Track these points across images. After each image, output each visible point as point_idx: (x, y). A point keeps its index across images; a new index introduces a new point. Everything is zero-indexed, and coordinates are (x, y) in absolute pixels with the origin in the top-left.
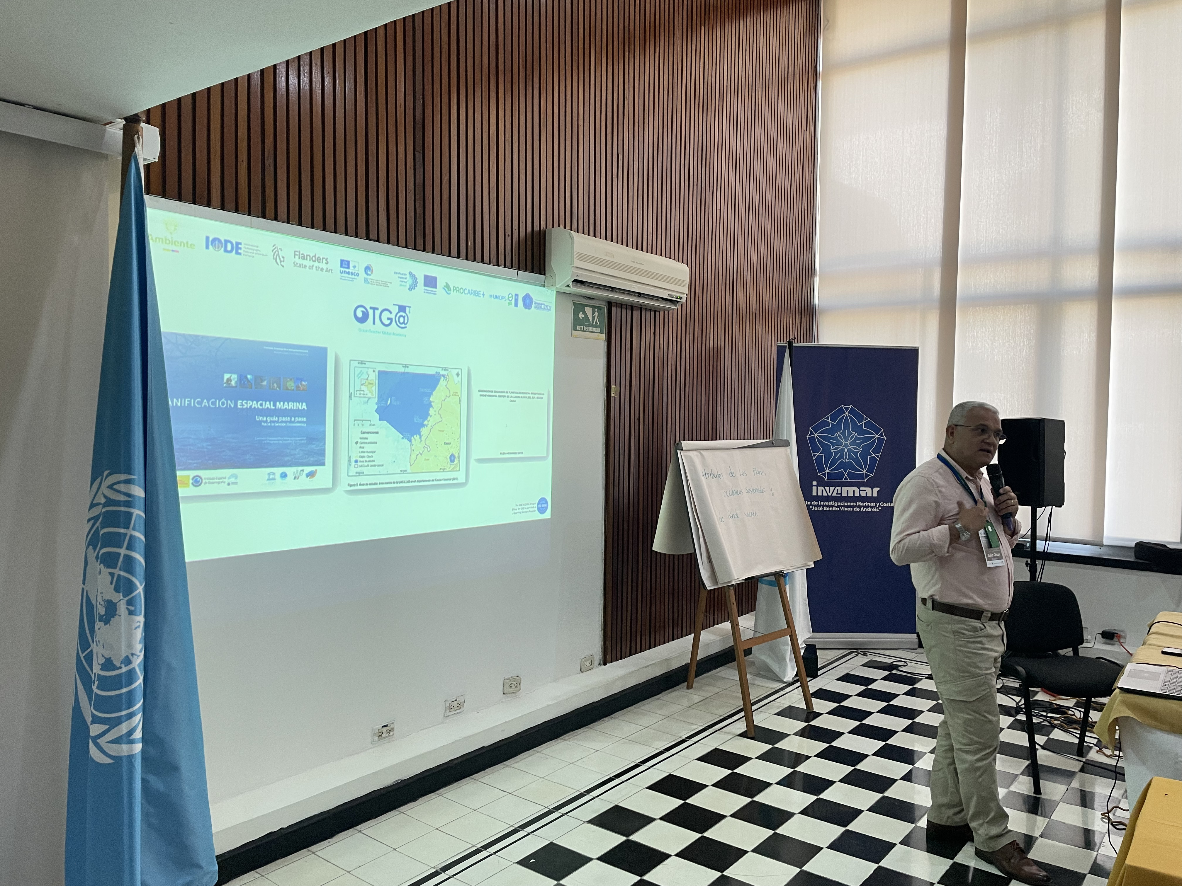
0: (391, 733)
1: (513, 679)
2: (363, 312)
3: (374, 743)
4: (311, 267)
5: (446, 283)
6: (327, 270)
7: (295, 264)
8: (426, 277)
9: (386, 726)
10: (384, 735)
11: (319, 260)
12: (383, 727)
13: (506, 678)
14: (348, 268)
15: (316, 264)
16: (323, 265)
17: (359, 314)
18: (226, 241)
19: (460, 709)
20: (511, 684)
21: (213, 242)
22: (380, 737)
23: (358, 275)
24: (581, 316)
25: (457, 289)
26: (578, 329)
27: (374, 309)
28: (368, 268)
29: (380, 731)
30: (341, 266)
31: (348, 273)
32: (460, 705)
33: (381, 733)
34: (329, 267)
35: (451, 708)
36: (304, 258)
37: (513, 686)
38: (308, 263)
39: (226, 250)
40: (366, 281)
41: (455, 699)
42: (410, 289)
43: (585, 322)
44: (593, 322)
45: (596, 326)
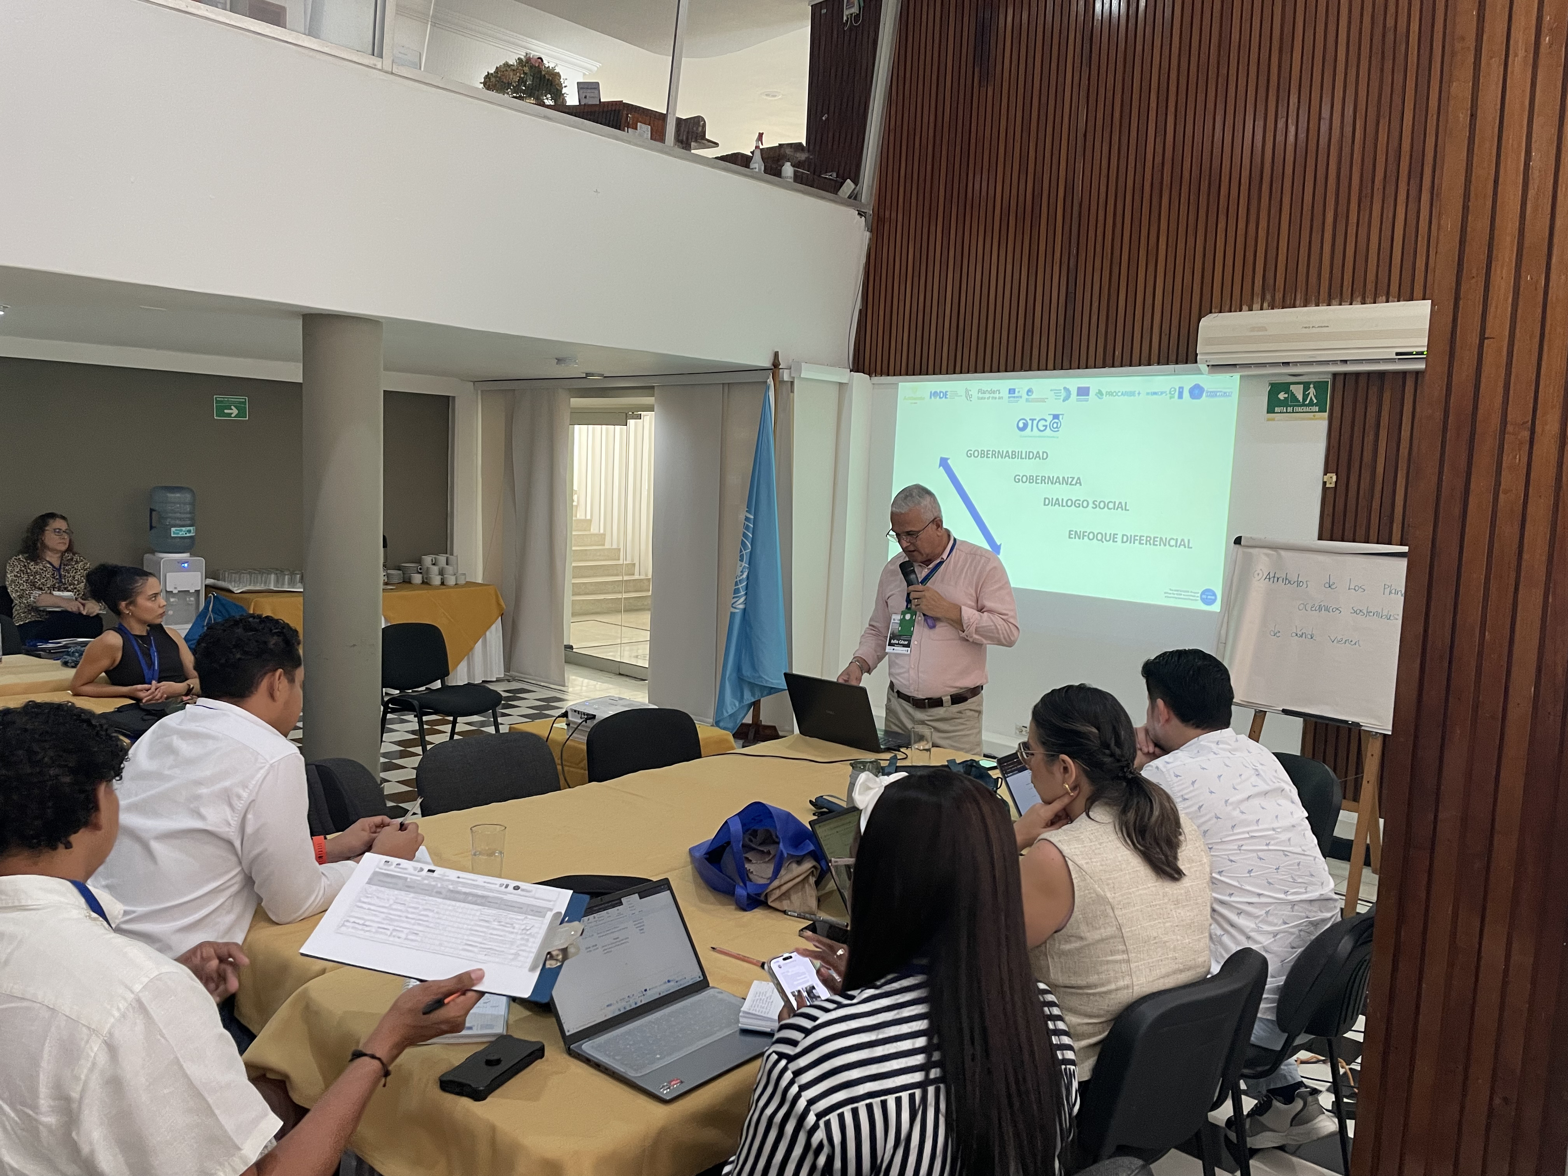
2: (1024, 423)
4: (988, 398)
5: (1099, 390)
6: (999, 398)
7: (979, 398)
8: (1079, 388)
11: (994, 392)
14: (1014, 393)
15: (992, 395)
16: (997, 395)
17: (1021, 425)
18: (940, 392)
21: (935, 394)
23: (1021, 397)
24: (1283, 396)
25: (1110, 394)
26: (1276, 411)
27: (1033, 420)
28: (1029, 391)
30: (1009, 393)
31: (1014, 397)
34: (1001, 395)
36: (984, 393)
38: (987, 395)
39: (940, 398)
40: (1027, 400)
42: (1064, 401)
43: (1292, 402)
44: (1305, 399)
45: (1311, 404)
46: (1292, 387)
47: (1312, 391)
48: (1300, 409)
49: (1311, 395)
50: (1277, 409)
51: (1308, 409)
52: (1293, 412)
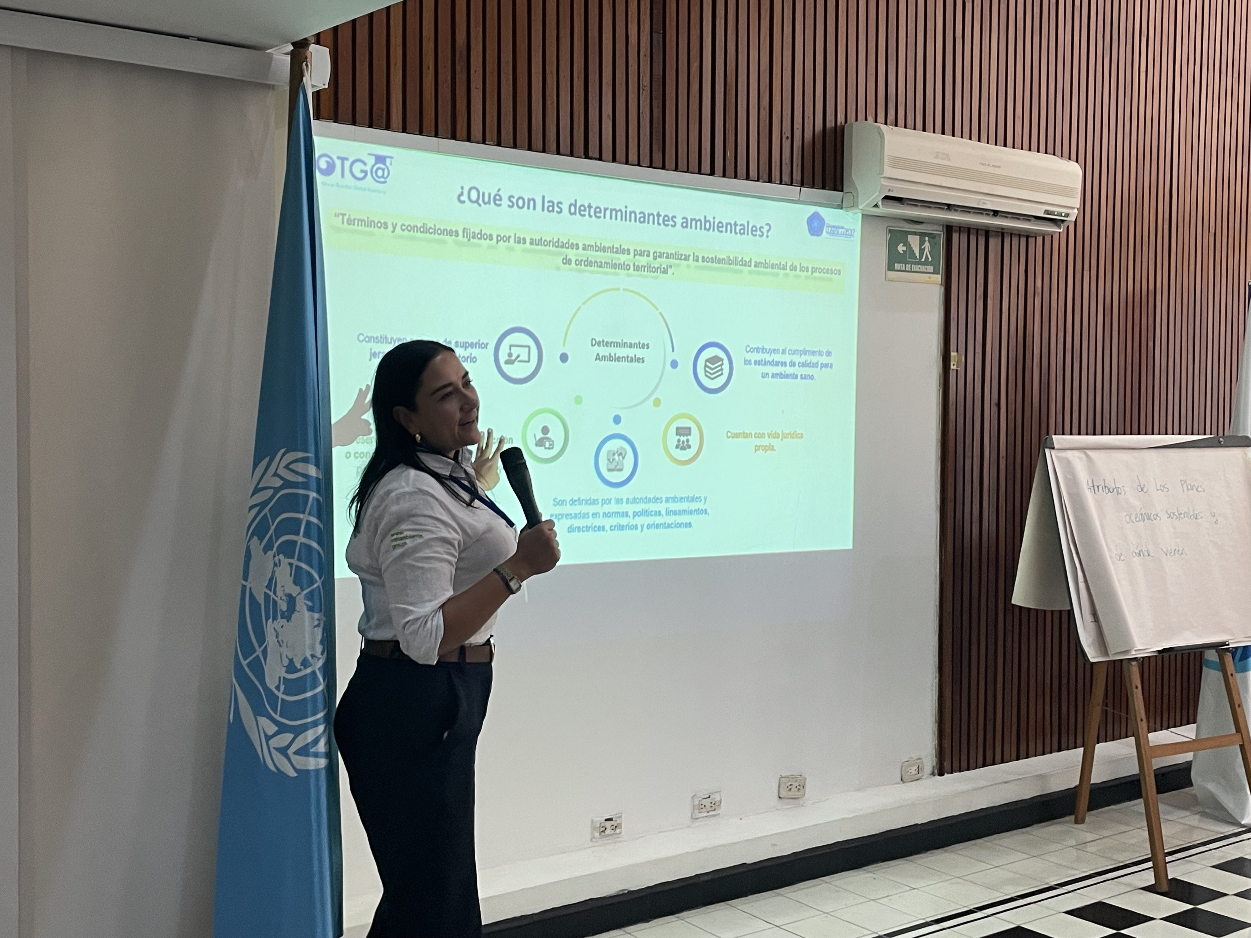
0: (618, 831)
1: (792, 777)
3: (594, 840)
9: (611, 819)
10: (608, 832)
12: (606, 820)
13: (783, 775)
19: (715, 810)
20: (791, 785)
22: (603, 834)
24: (901, 248)
26: (896, 268)
29: (602, 825)
32: (715, 806)
33: (604, 828)
35: (701, 807)
37: (793, 788)
41: (707, 796)
43: (908, 258)
44: (921, 257)
45: (926, 263)
46: (910, 238)
47: (927, 244)
48: (916, 268)
49: (926, 251)
50: (897, 266)
51: (923, 268)
52: (911, 272)
